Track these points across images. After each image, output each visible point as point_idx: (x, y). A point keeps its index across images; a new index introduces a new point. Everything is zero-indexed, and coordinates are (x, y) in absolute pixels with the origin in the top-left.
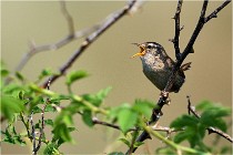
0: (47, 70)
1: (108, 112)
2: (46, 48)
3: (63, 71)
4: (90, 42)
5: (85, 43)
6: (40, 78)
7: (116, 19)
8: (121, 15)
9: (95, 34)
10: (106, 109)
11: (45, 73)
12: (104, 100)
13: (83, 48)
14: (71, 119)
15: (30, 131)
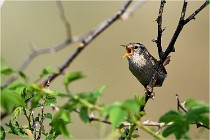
0: (48, 69)
1: (102, 109)
2: (46, 51)
3: (62, 70)
4: (86, 44)
5: (82, 45)
6: (41, 76)
7: (110, 23)
8: (114, 20)
9: (90, 37)
10: (100, 106)
11: (45, 72)
12: (99, 98)
13: (80, 50)
14: (68, 116)
15: (32, 123)
